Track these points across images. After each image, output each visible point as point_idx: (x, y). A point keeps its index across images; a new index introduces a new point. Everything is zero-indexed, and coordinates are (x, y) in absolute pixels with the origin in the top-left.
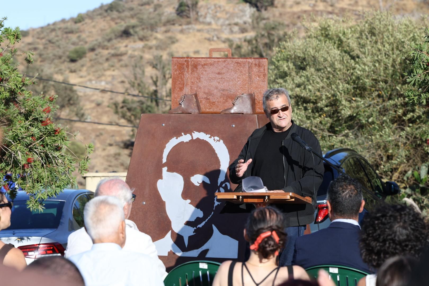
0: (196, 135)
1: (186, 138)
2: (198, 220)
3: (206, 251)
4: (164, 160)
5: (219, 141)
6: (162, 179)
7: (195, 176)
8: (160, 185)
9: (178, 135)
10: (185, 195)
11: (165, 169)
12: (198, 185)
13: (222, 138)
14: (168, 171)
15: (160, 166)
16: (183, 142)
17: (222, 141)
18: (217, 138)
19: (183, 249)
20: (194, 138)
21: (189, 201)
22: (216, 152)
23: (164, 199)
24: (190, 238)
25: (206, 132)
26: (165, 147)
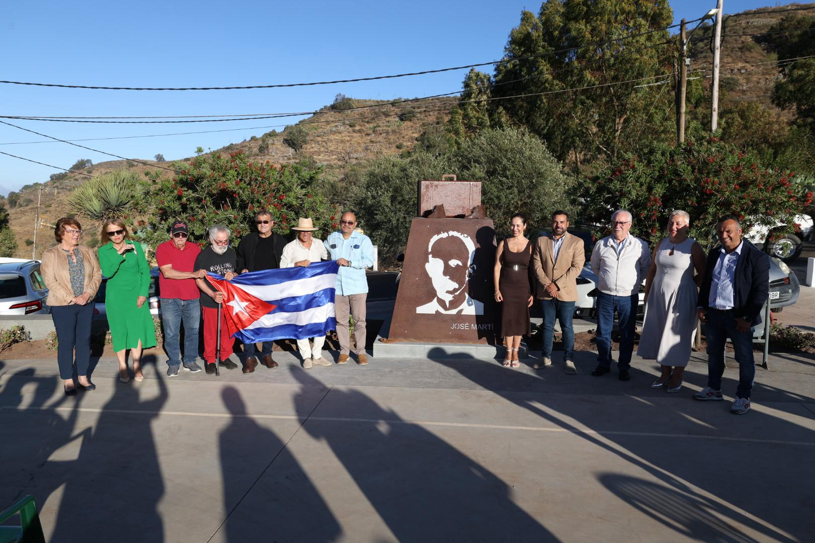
0: (451, 233)
1: (444, 235)
2: (455, 290)
3: (461, 310)
4: (430, 250)
5: (467, 237)
6: (429, 262)
7: (452, 260)
8: (428, 267)
9: (438, 233)
10: (445, 274)
11: (430, 256)
12: (454, 266)
13: (469, 235)
14: (433, 257)
15: (427, 254)
16: (442, 238)
17: (469, 237)
18: (466, 235)
19: (445, 308)
20: (450, 235)
21: (448, 277)
22: (466, 245)
23: (430, 275)
24: (450, 302)
25: (458, 231)
26: (430, 241)
